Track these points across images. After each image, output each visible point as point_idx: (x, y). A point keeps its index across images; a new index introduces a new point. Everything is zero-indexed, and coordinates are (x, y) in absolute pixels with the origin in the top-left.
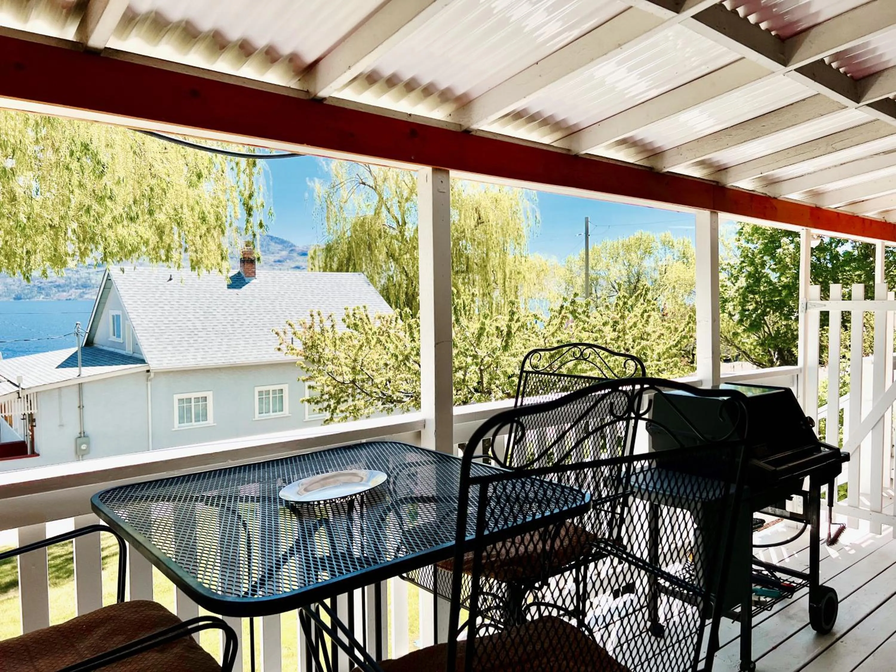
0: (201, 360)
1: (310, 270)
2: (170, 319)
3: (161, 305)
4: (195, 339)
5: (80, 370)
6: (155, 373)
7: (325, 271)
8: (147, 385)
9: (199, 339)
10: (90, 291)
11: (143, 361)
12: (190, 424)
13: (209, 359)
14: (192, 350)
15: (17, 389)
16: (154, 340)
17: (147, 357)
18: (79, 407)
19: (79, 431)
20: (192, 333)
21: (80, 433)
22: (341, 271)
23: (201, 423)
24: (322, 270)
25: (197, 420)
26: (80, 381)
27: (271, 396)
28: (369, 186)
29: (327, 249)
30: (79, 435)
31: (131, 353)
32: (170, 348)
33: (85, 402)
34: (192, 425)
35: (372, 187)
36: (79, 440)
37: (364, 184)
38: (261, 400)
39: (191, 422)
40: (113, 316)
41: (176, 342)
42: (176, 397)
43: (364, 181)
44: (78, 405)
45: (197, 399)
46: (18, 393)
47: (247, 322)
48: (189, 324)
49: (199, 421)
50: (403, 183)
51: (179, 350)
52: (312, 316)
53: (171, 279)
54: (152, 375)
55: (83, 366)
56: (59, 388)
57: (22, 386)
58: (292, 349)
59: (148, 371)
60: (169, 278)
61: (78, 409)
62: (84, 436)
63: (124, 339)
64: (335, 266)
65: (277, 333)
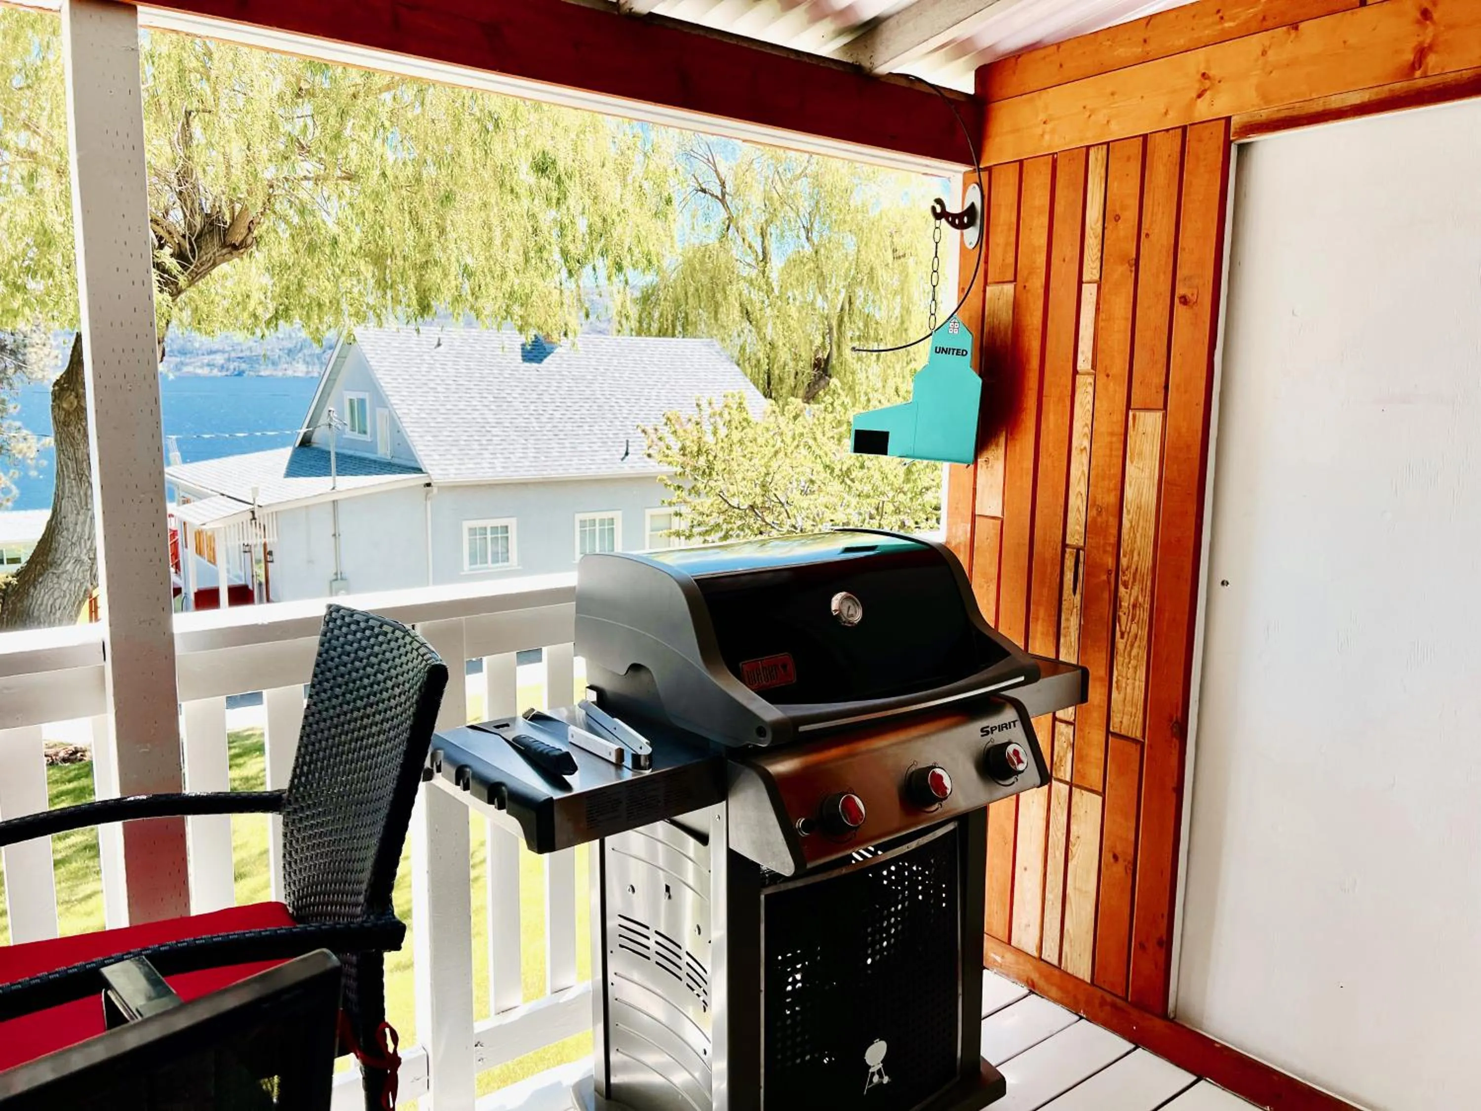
0: (501, 470)
1: (615, 332)
2: (449, 407)
3: (432, 385)
4: (489, 438)
5: (334, 481)
6: (439, 487)
7: (639, 334)
8: (426, 505)
9: (495, 438)
10: (192, 360)
11: (419, 470)
12: (486, 565)
13: (513, 469)
14: (486, 454)
15: (251, 507)
16: (430, 439)
17: (425, 462)
18: (334, 535)
19: (334, 571)
20: (483, 430)
21: (336, 574)
22: (665, 335)
23: (500, 564)
24: (634, 333)
25: (495, 561)
26: (335, 497)
27: (597, 527)
28: (712, 195)
29: (643, 297)
30: (334, 577)
31: (389, 458)
32: (455, 451)
33: (342, 528)
34: (488, 568)
35: (717, 197)
36: (334, 584)
37: (704, 191)
38: (583, 532)
39: (486, 562)
40: (351, 401)
41: (463, 443)
42: (467, 525)
43: (704, 186)
44: (333, 533)
45: (494, 529)
46: (253, 512)
47: (557, 415)
48: (476, 414)
49: (497, 562)
50: (774, 192)
51: (468, 454)
52: (698, 405)
53: (439, 345)
54: (435, 490)
55: (339, 473)
56: (307, 507)
57: (258, 502)
58: (667, 456)
59: (429, 485)
60: (436, 343)
61: (333, 539)
62: (342, 579)
63: (374, 434)
64: (655, 326)
65: (644, 431)
